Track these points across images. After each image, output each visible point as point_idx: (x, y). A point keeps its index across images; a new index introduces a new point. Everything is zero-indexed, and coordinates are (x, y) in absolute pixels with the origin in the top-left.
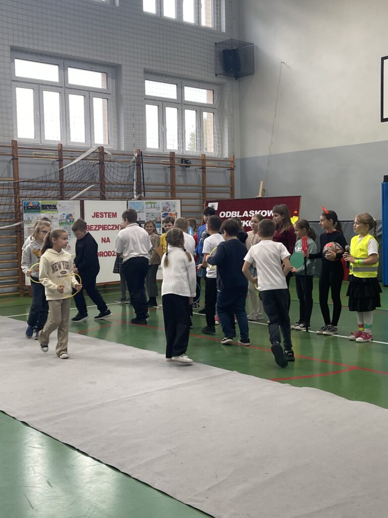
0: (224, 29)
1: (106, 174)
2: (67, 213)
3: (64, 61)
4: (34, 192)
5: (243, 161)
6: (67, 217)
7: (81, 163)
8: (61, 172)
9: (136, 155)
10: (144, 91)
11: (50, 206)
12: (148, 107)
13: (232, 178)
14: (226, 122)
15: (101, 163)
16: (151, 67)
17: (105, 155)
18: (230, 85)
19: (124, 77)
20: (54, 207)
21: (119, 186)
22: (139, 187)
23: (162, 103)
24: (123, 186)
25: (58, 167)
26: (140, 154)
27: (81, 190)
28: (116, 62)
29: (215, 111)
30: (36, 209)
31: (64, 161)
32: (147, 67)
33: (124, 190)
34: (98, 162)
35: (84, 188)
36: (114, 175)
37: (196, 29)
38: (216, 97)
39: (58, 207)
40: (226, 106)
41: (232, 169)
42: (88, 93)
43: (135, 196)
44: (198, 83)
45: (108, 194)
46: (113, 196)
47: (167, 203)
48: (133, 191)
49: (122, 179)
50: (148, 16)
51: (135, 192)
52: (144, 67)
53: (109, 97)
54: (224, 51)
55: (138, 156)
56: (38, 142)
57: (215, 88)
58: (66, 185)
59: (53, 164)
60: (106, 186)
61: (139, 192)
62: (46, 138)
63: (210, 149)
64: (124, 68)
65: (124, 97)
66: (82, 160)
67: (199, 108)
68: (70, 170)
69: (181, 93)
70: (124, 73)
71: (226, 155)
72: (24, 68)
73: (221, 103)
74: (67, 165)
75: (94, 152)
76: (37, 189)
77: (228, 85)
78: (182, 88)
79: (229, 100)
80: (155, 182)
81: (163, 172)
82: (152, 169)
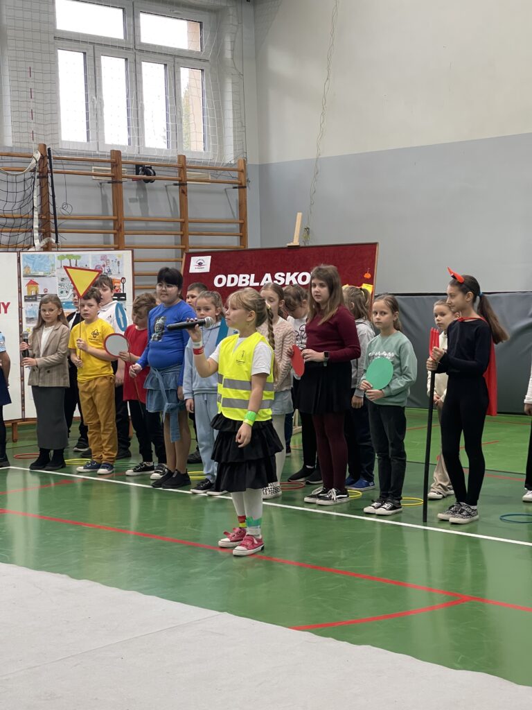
5: (264, 169)
9: (38, 156)
10: (53, 23)
12: (62, 54)
13: (242, 205)
14: (229, 88)
18: (235, 12)
22: (44, 223)
23: (93, 48)
24: (10, 221)
26: (47, 155)
29: (205, 66)
33: (13, 229)
38: (207, 35)
40: (228, 56)
41: (242, 187)
43: (37, 243)
44: (169, 7)
47: (104, 258)
48: (31, 231)
49: (9, 207)
51: (36, 234)
55: (43, 158)
57: (205, 17)
61: (45, 233)
63: (196, 145)
65: (10, 33)
67: (172, 59)
69: (132, 27)
71: (230, 157)
73: (218, 50)
77: (231, 11)
78: (135, 17)
79: (233, 42)
80: (77, 211)
81: (97, 192)
82: (73, 185)
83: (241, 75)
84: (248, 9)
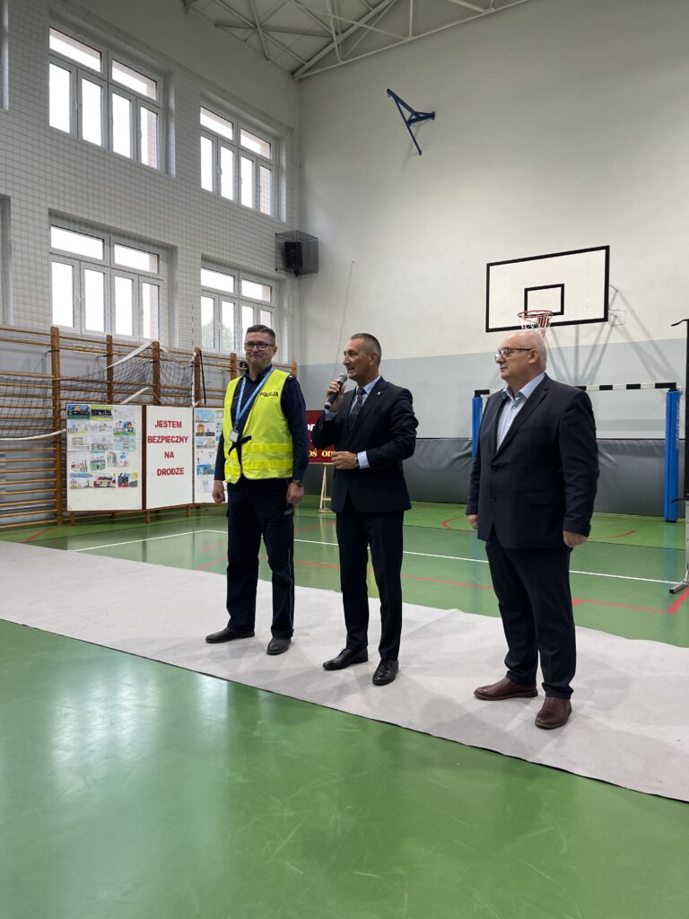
0: (284, 218)
1: (161, 376)
2: (125, 420)
3: (111, 236)
4: (78, 393)
5: (304, 368)
6: (125, 426)
7: (134, 361)
8: (110, 371)
9: (195, 354)
10: (200, 281)
11: (102, 411)
12: (203, 299)
14: (286, 323)
15: (156, 361)
16: (209, 254)
17: (161, 353)
18: (289, 281)
19: (179, 262)
20: (109, 413)
21: (176, 391)
22: (197, 392)
23: (218, 296)
25: (106, 364)
26: (199, 353)
27: (132, 394)
28: (172, 243)
29: (273, 310)
30: (84, 414)
31: (115, 357)
32: (205, 253)
33: (177, 396)
34: (152, 360)
35: (136, 391)
36: (170, 377)
37: (255, 213)
38: (274, 294)
39: (112, 412)
40: (286, 305)
42: (136, 277)
43: (193, 403)
44: (256, 277)
45: (163, 400)
46: (168, 402)
48: (190, 396)
49: (175, 381)
50: (205, 192)
51: (193, 399)
52: (201, 251)
53: (160, 283)
54: (286, 243)
55: (197, 355)
56: (77, 331)
57: (272, 284)
58: (115, 387)
59: (97, 359)
60: (161, 390)
61: (197, 399)
62: (87, 328)
64: (179, 250)
65: (179, 285)
66: (135, 356)
67: (257, 306)
68: (120, 368)
69: (238, 287)
70: (179, 256)
71: (286, 360)
72: (62, 239)
73: (280, 302)
74: (117, 362)
75: (148, 348)
76: (81, 390)
77: (288, 281)
78: (239, 281)
79: (289, 298)
80: (214, 387)
81: (220, 376)
82: (214, 372)
83: (292, 316)
84: (295, 281)
